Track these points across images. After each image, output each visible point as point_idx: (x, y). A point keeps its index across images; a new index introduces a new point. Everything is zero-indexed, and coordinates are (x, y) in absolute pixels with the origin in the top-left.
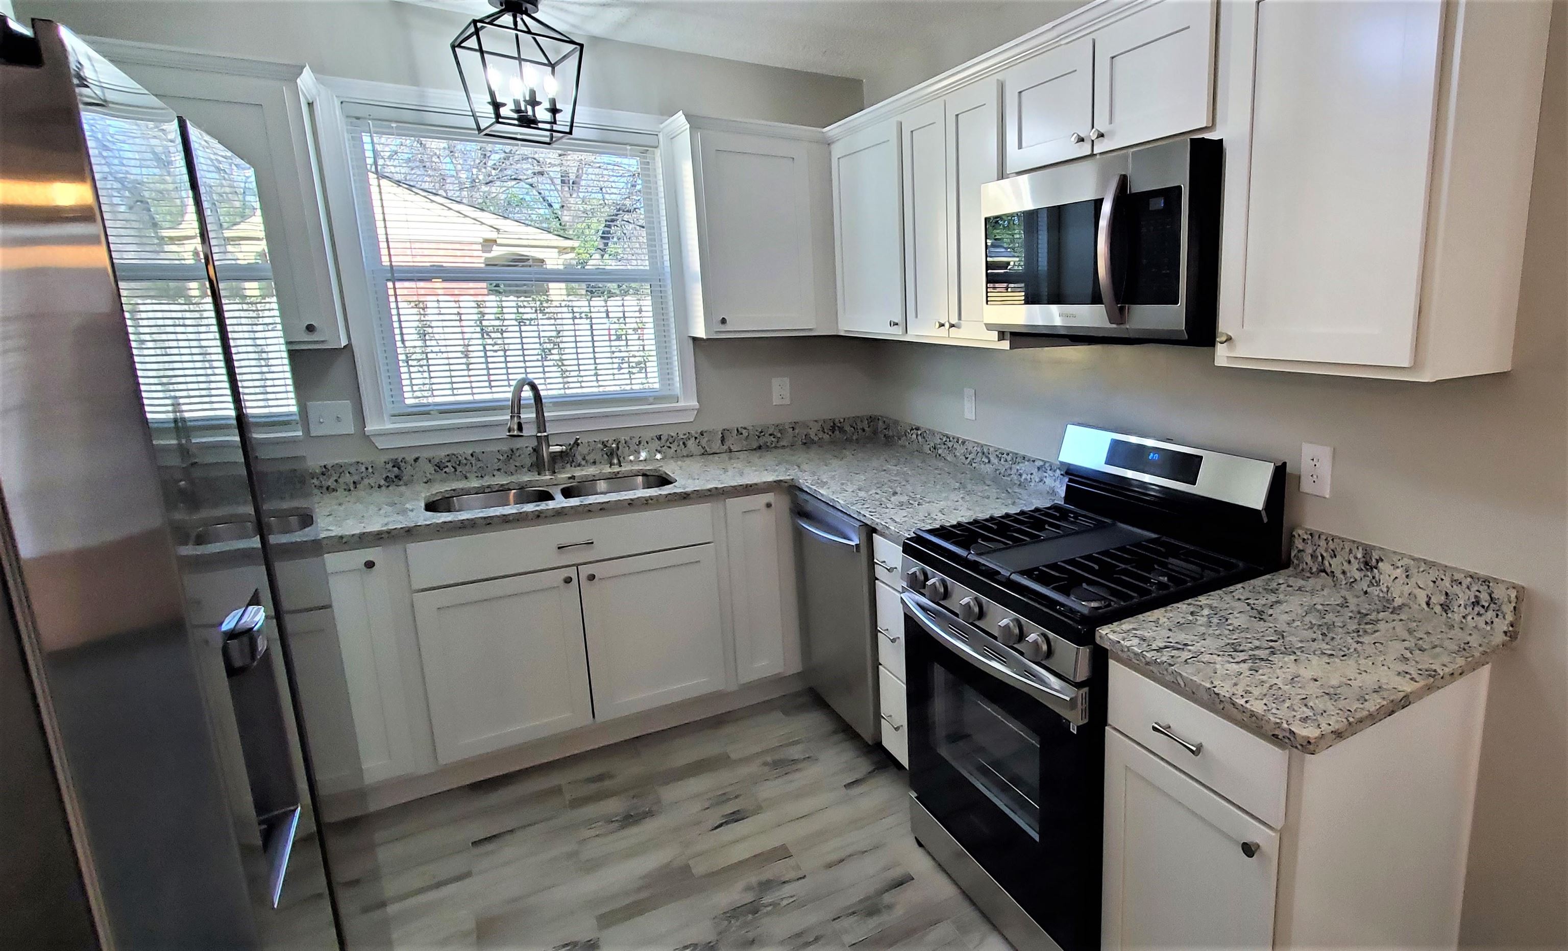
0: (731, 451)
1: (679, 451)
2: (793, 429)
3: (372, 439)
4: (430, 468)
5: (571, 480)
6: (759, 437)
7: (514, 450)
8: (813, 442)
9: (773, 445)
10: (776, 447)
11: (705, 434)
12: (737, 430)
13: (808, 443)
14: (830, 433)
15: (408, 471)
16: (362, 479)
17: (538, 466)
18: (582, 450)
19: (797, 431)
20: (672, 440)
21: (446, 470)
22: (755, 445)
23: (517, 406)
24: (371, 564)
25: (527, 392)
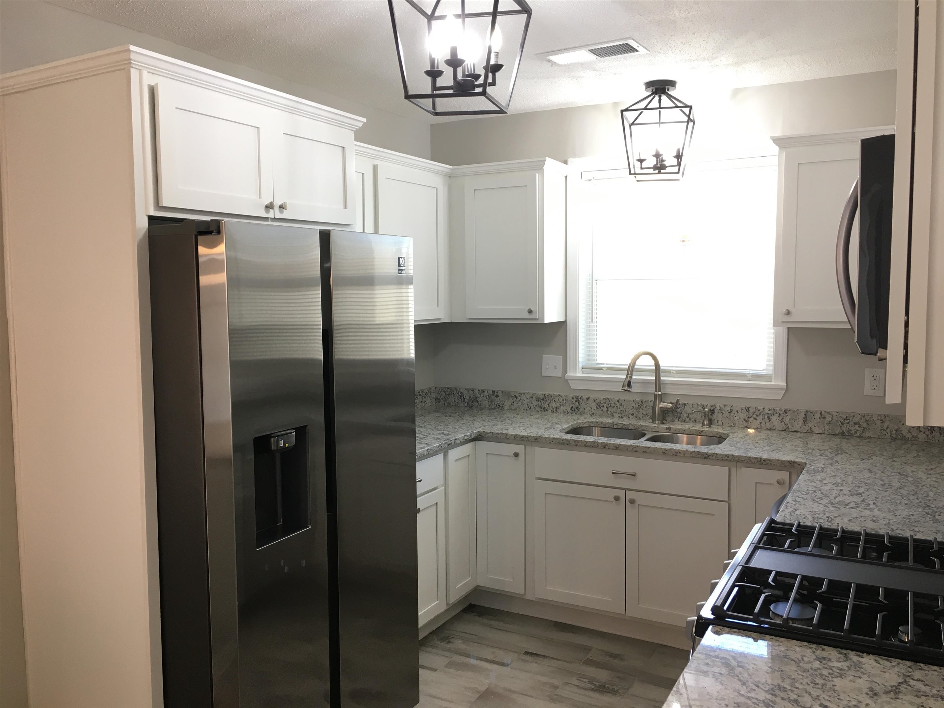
0: (812, 433)
1: (763, 424)
2: (883, 422)
3: (569, 382)
4: (594, 406)
5: (668, 430)
6: (843, 424)
7: (643, 402)
9: (858, 434)
10: (860, 437)
11: (789, 413)
12: (821, 413)
15: (583, 405)
16: (560, 405)
17: (654, 418)
19: (886, 425)
20: (758, 413)
21: (602, 408)
22: (838, 431)
23: (631, 370)
24: (517, 454)
25: (645, 362)
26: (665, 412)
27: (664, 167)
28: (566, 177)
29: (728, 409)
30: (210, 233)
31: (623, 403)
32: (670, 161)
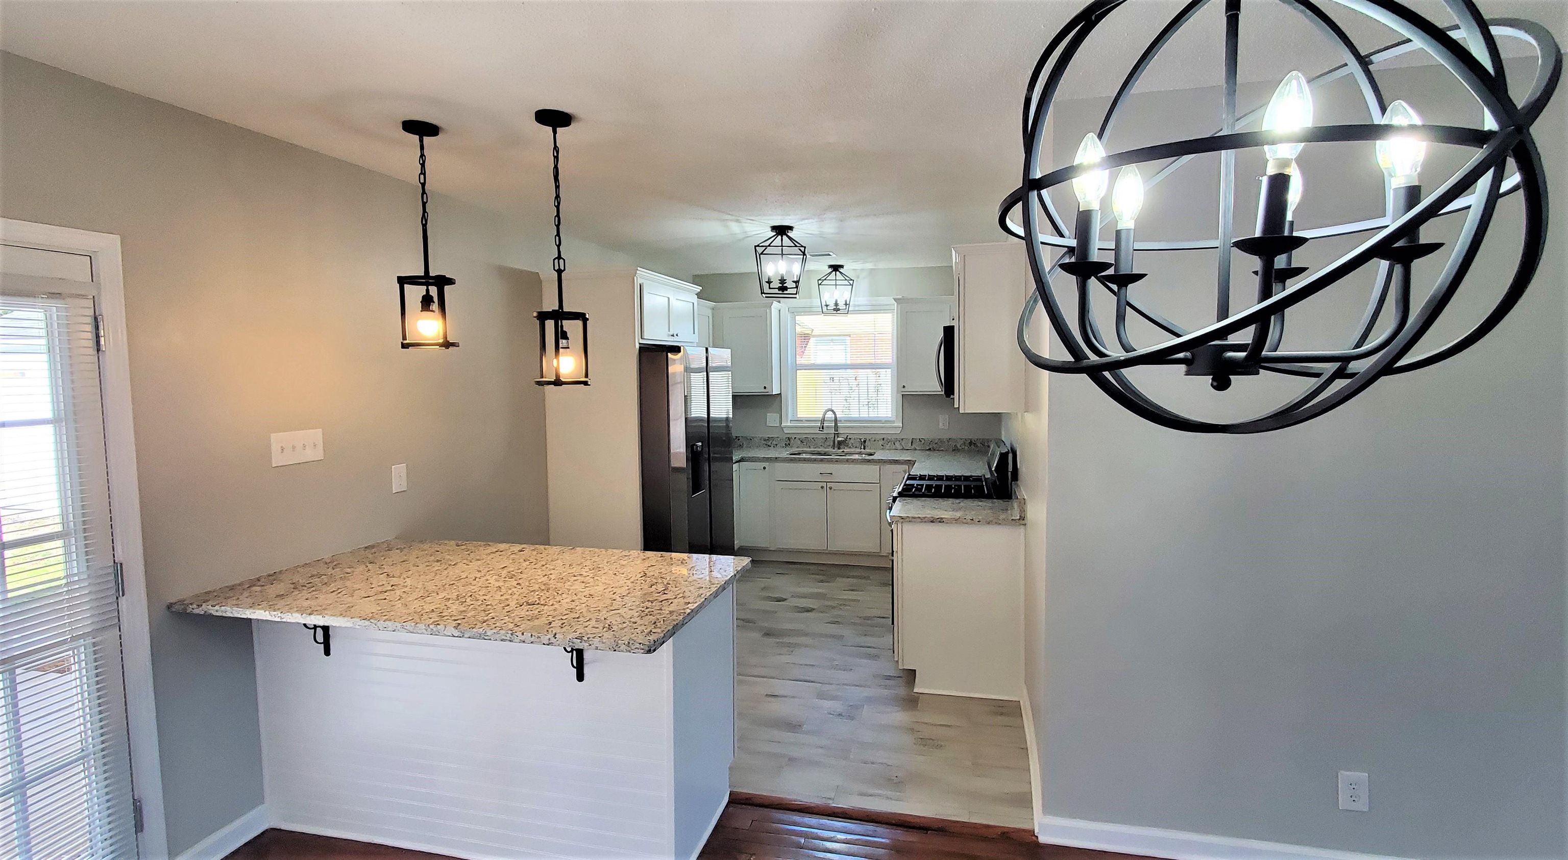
0: (915, 449)
1: (891, 446)
2: (948, 442)
3: (784, 429)
4: (799, 442)
6: (930, 444)
7: (828, 438)
8: (958, 449)
11: (904, 440)
12: (921, 440)
13: (956, 450)
14: (969, 446)
15: (792, 441)
16: (781, 441)
17: (833, 447)
18: (851, 441)
19: (950, 443)
20: (889, 441)
21: (804, 443)
22: (927, 448)
23: (823, 420)
24: (764, 468)
25: (830, 415)
26: (840, 443)
27: (838, 310)
28: (780, 311)
29: (873, 439)
30: (674, 351)
31: (816, 439)
32: (841, 306)
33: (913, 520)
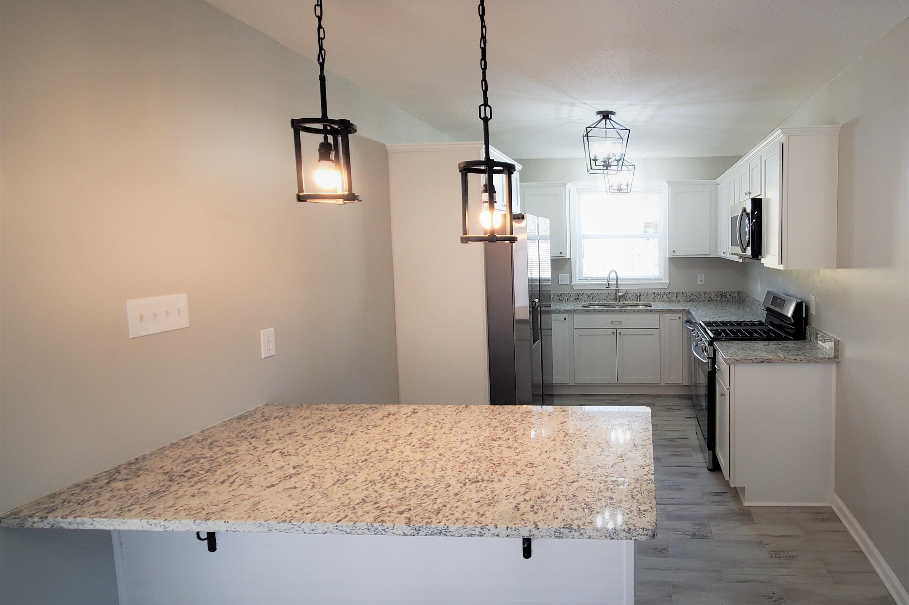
0: (679, 301)
1: (661, 299)
2: (705, 294)
3: (573, 286)
4: (586, 297)
6: (691, 296)
7: (609, 293)
8: (712, 300)
9: (696, 300)
11: (671, 293)
12: (683, 293)
14: (720, 297)
15: (581, 297)
16: (570, 298)
17: (615, 300)
18: (629, 295)
19: (706, 296)
20: (658, 294)
21: (590, 298)
22: (689, 300)
23: (608, 279)
24: (565, 319)
25: (613, 275)
26: (620, 297)
27: (621, 190)
28: (569, 190)
29: (646, 294)
30: (519, 218)
31: (601, 294)
33: (746, 361)
